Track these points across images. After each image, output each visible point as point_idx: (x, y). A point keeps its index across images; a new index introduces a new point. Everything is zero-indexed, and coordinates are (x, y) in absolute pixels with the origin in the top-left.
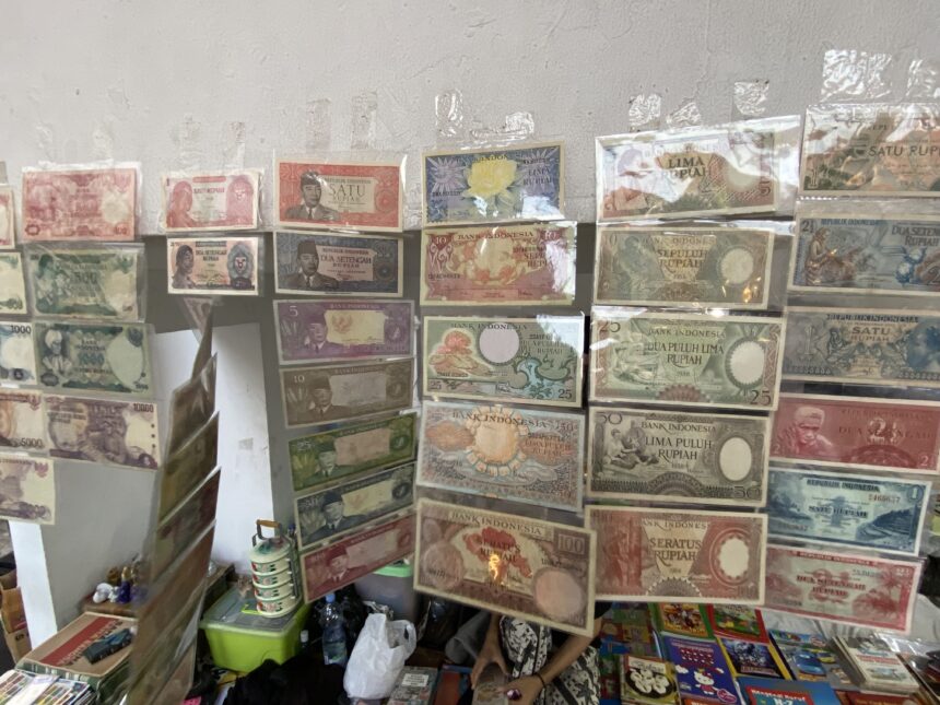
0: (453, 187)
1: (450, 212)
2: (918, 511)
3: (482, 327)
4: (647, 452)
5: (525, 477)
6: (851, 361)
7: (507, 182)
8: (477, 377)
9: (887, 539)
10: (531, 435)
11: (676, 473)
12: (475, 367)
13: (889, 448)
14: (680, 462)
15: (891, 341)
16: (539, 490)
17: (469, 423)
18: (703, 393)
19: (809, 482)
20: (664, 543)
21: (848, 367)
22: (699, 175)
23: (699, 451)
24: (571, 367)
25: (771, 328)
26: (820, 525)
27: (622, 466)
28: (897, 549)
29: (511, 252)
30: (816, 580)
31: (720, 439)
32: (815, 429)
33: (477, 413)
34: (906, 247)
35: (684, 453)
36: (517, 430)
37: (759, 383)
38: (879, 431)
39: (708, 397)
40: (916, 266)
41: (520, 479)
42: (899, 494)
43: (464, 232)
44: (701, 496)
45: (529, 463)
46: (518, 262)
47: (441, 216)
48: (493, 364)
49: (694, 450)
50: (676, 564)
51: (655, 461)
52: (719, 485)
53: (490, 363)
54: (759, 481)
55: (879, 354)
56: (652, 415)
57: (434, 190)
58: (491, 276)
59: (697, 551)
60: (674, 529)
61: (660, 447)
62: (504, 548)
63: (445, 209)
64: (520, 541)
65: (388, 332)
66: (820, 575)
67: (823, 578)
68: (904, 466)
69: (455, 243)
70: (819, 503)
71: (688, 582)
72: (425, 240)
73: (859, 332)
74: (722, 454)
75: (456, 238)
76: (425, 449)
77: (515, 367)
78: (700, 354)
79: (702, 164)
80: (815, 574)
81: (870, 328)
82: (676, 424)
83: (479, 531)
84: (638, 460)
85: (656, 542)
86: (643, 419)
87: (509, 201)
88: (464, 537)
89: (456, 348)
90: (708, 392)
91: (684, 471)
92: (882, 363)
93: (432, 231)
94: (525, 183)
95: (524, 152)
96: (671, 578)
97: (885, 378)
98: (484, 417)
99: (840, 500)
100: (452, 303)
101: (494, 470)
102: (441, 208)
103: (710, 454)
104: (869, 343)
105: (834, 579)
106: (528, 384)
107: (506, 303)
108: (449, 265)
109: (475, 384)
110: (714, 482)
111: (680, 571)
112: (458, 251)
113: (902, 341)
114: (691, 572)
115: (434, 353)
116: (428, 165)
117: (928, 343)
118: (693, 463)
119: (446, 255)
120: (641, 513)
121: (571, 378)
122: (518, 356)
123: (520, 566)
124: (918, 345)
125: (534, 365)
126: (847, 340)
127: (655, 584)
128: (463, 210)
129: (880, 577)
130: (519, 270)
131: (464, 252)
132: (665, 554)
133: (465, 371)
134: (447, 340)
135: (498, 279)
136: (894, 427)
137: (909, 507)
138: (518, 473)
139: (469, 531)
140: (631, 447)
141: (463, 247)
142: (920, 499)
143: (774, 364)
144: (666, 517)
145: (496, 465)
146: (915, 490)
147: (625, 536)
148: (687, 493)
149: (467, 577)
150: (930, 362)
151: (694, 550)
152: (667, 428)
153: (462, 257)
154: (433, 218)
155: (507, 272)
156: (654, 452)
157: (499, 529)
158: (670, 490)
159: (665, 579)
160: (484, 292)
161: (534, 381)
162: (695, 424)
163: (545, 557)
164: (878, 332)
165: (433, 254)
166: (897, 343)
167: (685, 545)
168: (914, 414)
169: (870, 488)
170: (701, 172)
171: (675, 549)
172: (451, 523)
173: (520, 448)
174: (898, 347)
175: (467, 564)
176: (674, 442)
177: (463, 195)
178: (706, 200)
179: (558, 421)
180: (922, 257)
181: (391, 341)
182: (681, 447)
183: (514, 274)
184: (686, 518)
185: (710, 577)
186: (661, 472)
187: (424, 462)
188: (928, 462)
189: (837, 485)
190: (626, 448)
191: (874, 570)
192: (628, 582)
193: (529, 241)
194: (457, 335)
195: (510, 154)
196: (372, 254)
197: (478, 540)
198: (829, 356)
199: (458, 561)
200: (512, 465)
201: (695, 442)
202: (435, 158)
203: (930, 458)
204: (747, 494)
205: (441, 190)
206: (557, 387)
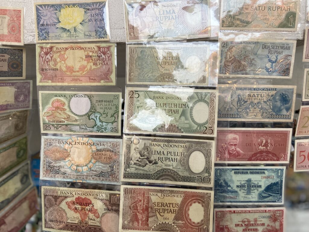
0: (52, 22)
1: (50, 35)
2: (282, 181)
3: (71, 96)
4: (152, 158)
5: (96, 171)
6: (248, 110)
7: (80, 20)
8: (70, 123)
9: (271, 198)
10: (98, 150)
11: (167, 169)
12: (68, 118)
13: (268, 152)
14: (169, 163)
15: (265, 100)
16: (102, 176)
17: (67, 146)
18: (180, 128)
19: (235, 173)
20: (160, 205)
21: (247, 113)
22: (174, 19)
23: (178, 158)
24: (116, 116)
25: (211, 95)
26: (242, 195)
27: (140, 165)
28: (275, 202)
29: (84, 58)
30: (243, 225)
31: (189, 151)
32: (235, 145)
33: (71, 141)
34: (269, 55)
35: (170, 159)
36: (91, 148)
37: (206, 123)
38: (263, 144)
39: (182, 130)
40: (274, 64)
41: (93, 172)
42: (273, 174)
43: (59, 46)
44: (179, 181)
45: (97, 164)
46: (88, 63)
47: (46, 37)
48: (78, 116)
49: (176, 157)
50: (166, 215)
51: (156, 163)
52: (189, 175)
53: (76, 115)
54: (209, 174)
55: (260, 107)
56: (155, 139)
57: (41, 23)
58: (74, 70)
59: (177, 209)
60: (165, 197)
61: (159, 156)
62: (86, 206)
63: (48, 33)
64: (93, 201)
65: (16, 98)
66: (245, 221)
67: (246, 223)
68: (274, 160)
69: (54, 52)
70: (240, 183)
71: (173, 225)
72: (38, 50)
73: (251, 96)
74: (190, 159)
75: (54, 49)
76: (44, 161)
77: (89, 116)
78: (178, 108)
79: (174, 13)
80: (243, 222)
81: (255, 95)
82: (166, 144)
83: (74, 199)
84: (148, 162)
85: (156, 204)
86: (150, 141)
87: (82, 30)
88: (66, 203)
89: (57, 108)
90: (182, 128)
91: (171, 168)
92: (262, 111)
93: (41, 45)
94: (89, 21)
95: (88, 4)
96: (164, 222)
97: (264, 118)
98: (74, 143)
99: (249, 181)
100: (54, 84)
101: (80, 168)
102: (45, 33)
103: (184, 159)
104: (256, 101)
105: (251, 223)
106: (95, 125)
107: (83, 84)
108: (51, 63)
109: (68, 126)
110: (186, 174)
111: (168, 219)
112: (56, 56)
113: (270, 100)
114: (174, 219)
115: (45, 110)
116: (37, 10)
117: (281, 100)
118: (175, 164)
119: (50, 58)
120: (149, 190)
121: (116, 121)
122: (90, 111)
123: (94, 213)
124: (277, 102)
125: (98, 116)
126: (246, 100)
127: (155, 225)
128: (58, 34)
129: (270, 217)
130: (89, 67)
131: (59, 56)
132: (161, 210)
133: (63, 120)
134: (53, 103)
135: (78, 72)
136: (269, 142)
137: (278, 180)
138: (92, 169)
139: (69, 200)
140: (144, 156)
141: (58, 54)
142: (282, 176)
143: (214, 113)
144: (161, 191)
145: (81, 166)
146: (280, 171)
147: (141, 201)
148: (172, 179)
149: (69, 221)
150: (282, 109)
151: (176, 208)
152: (162, 146)
153: (58, 60)
154: (42, 38)
155: (82, 68)
156: (155, 158)
157: (83, 197)
158: (163, 177)
159: (161, 223)
160: (70, 79)
161: (99, 123)
162: (176, 144)
163: (105, 207)
164: (259, 96)
165: (42, 57)
166: (268, 101)
167: (171, 206)
168: (277, 135)
169: (261, 173)
170: (174, 17)
171: (166, 208)
172: (59, 196)
173: (93, 157)
174: (268, 103)
175: (68, 215)
176: (165, 153)
177: (57, 26)
178: (177, 32)
179: (110, 143)
180: (276, 60)
181: (18, 101)
182: (169, 156)
183: (86, 69)
184: (172, 192)
185: (184, 222)
186: (159, 169)
187: (44, 167)
188: (284, 157)
189: (247, 173)
190: (141, 156)
191: (268, 214)
192: (142, 224)
193: (93, 52)
194: (58, 101)
195: (80, 5)
196: (7, 57)
197: (74, 203)
198: (238, 108)
199: (64, 214)
200: (89, 166)
201: (176, 153)
202: (41, 6)
203: (285, 155)
204: (203, 180)
205: (45, 23)
206: (109, 126)
